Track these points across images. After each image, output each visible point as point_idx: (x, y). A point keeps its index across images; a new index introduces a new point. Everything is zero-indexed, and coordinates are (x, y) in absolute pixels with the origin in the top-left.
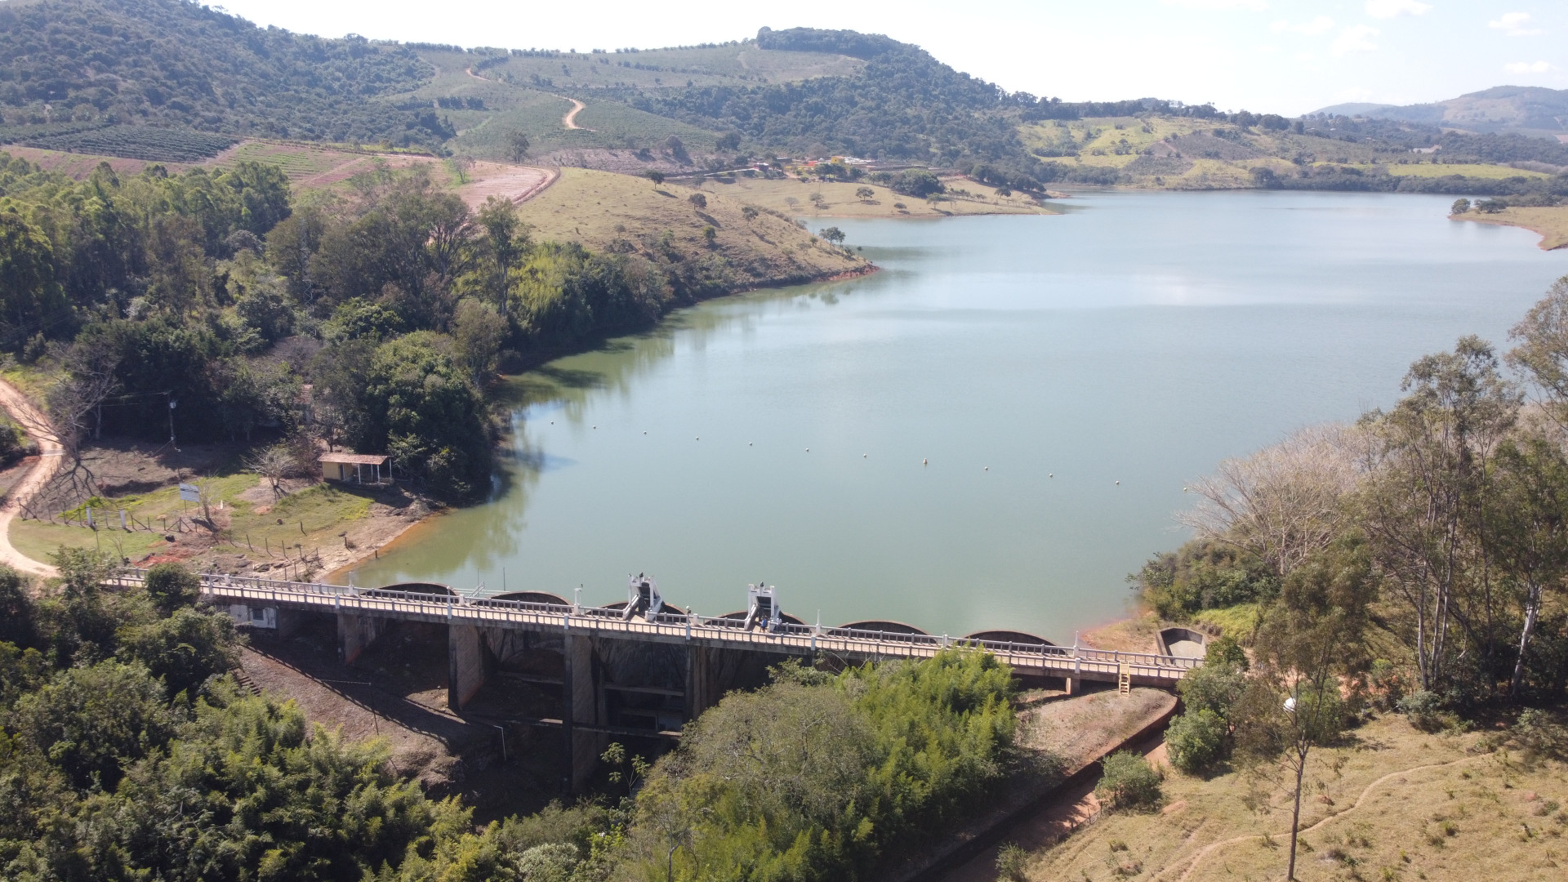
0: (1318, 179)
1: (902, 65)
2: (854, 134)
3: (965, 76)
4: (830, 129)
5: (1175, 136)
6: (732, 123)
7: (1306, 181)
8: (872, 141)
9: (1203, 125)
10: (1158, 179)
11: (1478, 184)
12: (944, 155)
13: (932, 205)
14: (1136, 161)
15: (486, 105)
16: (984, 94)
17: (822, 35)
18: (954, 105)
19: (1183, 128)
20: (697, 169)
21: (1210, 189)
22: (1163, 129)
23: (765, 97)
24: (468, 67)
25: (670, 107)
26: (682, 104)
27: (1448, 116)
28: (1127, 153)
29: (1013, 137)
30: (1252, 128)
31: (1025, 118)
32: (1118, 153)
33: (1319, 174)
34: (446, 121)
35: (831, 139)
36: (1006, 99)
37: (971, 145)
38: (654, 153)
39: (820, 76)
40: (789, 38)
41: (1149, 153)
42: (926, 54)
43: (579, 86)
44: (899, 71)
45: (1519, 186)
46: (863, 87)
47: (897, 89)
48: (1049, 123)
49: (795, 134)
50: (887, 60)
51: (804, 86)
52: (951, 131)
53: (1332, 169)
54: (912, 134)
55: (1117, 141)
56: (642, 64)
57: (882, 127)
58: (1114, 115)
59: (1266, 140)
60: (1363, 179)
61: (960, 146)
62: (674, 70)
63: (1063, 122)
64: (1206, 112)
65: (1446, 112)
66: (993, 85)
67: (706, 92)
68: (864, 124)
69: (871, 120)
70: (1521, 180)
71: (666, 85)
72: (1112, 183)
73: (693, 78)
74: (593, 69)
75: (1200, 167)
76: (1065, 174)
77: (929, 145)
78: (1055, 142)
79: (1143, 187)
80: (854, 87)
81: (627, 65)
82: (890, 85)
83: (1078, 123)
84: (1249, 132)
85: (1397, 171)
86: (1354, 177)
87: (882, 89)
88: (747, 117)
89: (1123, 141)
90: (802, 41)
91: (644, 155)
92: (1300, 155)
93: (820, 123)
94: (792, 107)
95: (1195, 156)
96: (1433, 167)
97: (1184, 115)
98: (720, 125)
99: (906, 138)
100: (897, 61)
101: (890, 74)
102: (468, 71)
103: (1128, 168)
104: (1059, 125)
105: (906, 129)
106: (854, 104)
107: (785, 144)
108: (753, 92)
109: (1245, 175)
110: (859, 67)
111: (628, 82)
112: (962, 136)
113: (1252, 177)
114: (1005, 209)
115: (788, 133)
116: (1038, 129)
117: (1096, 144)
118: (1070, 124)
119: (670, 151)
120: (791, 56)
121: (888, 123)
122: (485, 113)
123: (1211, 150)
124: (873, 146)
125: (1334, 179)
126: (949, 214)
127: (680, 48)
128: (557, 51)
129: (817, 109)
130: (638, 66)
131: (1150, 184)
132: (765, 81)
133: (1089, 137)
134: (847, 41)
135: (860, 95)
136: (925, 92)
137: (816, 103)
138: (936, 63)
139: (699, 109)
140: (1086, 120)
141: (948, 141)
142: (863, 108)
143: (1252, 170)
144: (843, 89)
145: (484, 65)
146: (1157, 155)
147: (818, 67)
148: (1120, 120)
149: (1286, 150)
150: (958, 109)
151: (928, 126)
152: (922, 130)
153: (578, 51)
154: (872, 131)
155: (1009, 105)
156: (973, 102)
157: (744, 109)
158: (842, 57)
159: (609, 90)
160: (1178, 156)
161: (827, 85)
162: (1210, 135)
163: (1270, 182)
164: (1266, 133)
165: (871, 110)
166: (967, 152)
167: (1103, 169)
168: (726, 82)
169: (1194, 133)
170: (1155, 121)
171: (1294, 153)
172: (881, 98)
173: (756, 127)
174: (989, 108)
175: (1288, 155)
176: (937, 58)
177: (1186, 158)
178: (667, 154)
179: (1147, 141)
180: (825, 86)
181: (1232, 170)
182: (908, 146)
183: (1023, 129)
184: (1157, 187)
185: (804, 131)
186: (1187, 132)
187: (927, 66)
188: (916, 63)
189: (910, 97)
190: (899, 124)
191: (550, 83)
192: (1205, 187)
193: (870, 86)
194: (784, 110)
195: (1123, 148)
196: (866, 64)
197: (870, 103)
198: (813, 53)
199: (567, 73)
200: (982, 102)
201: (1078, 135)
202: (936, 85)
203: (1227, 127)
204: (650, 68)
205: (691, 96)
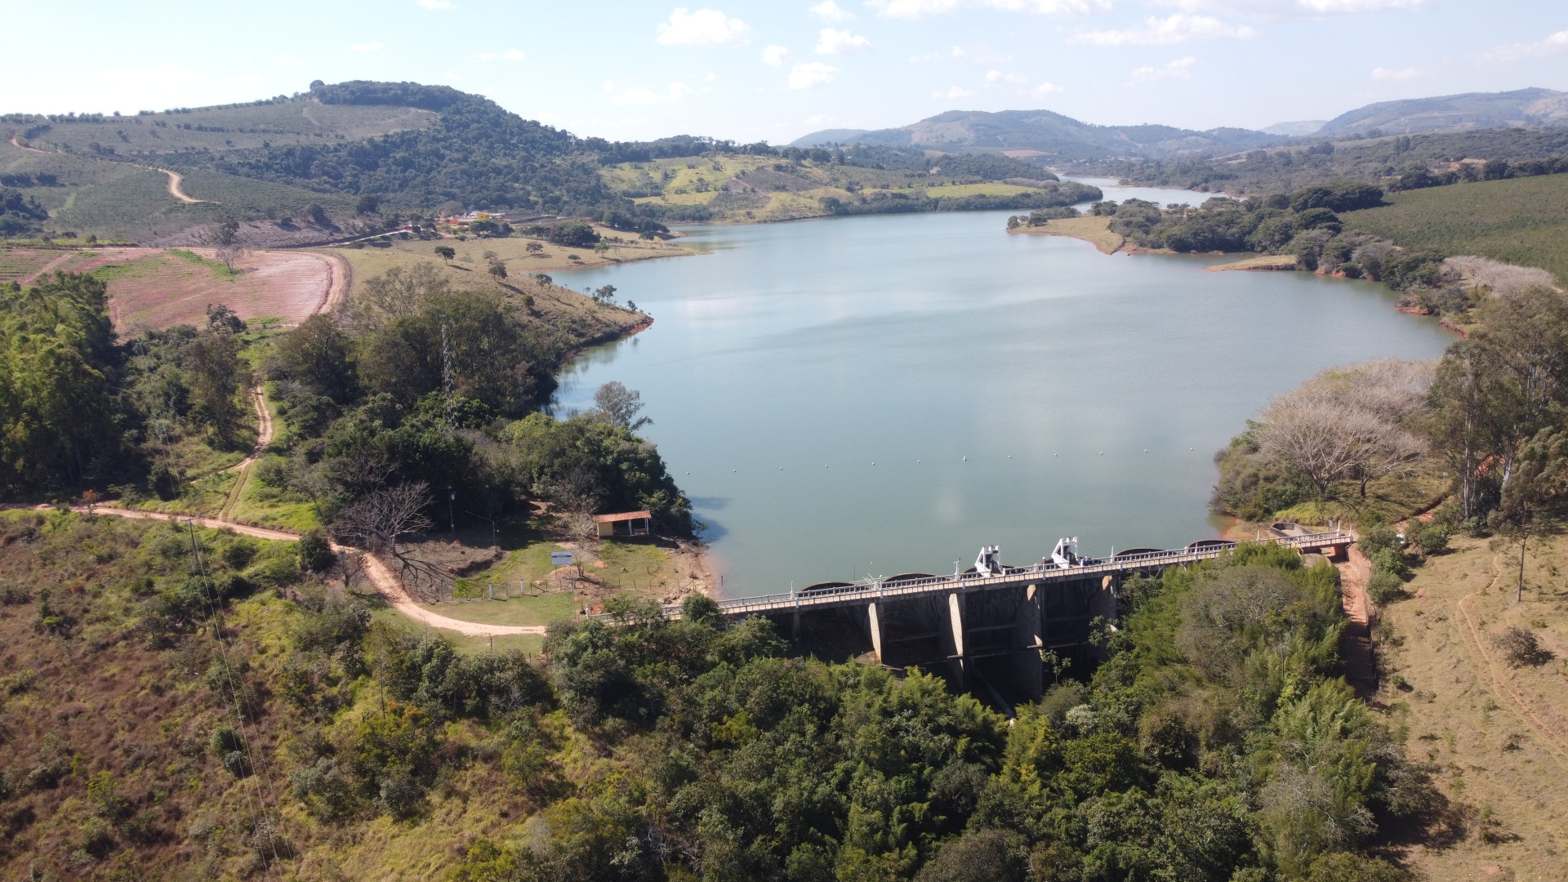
0: (875, 205)
1: (475, 116)
2: (452, 187)
3: (536, 124)
4: (426, 183)
5: (743, 173)
6: (325, 182)
7: (867, 207)
8: (472, 192)
9: (761, 160)
10: (749, 213)
11: (997, 201)
12: (545, 202)
13: (600, 254)
14: (717, 198)
15: (60, 180)
16: (557, 141)
17: (388, 87)
18: (533, 152)
19: (750, 164)
20: (347, 236)
21: (792, 219)
22: (731, 167)
23: (350, 154)
24: (11, 138)
25: (259, 169)
26: (268, 167)
27: (916, 139)
28: (707, 190)
29: (599, 180)
30: (803, 162)
31: (604, 162)
32: (699, 191)
33: (875, 200)
34: (32, 202)
35: (430, 193)
36: (579, 143)
37: (568, 191)
38: (297, 222)
39: (399, 130)
40: (353, 93)
41: (726, 189)
42: (493, 103)
43: (146, 153)
44: (473, 121)
45: (1027, 200)
46: (445, 139)
47: (476, 139)
48: (626, 165)
49: (394, 191)
50: (458, 112)
51: (385, 141)
52: (545, 179)
53: (885, 195)
54: (509, 184)
55: (695, 180)
56: (204, 125)
57: (476, 178)
58: (682, 155)
59: (818, 172)
60: (910, 202)
61: (557, 193)
62: (241, 131)
63: (639, 165)
64: (761, 149)
65: (913, 135)
66: (564, 132)
67: (290, 153)
68: (458, 176)
69: (463, 172)
70: (1027, 196)
71: (239, 147)
72: (708, 219)
73: (267, 137)
74: (153, 133)
75: (776, 200)
76: (663, 214)
77: (529, 193)
78: (638, 184)
79: (737, 221)
80: (435, 139)
81: (188, 127)
82: (470, 136)
83: (652, 164)
84: (802, 166)
85: (933, 193)
86: (903, 201)
87: (463, 140)
88: (339, 176)
89: (700, 180)
90: (363, 95)
91: (286, 224)
92: (851, 183)
93: (414, 178)
94: (380, 163)
95: (767, 189)
96: (954, 187)
97: (743, 153)
98: (316, 186)
99: (503, 188)
100: (469, 112)
101: (467, 126)
102: (14, 142)
103: (713, 203)
104: (636, 168)
105: (501, 179)
106: (442, 157)
107: (388, 201)
108: (336, 150)
109: (816, 204)
110: (433, 119)
111: (199, 145)
112: (555, 182)
113: (822, 206)
114: (662, 252)
115: (387, 190)
116: (617, 172)
117: (676, 183)
118: (646, 165)
119: (311, 219)
120: (360, 111)
121: (481, 174)
122: (63, 190)
123: (777, 183)
124: (474, 197)
125: (888, 203)
126: (618, 261)
127: (235, 105)
128: (100, 115)
129: (407, 164)
130: (200, 128)
131: (743, 218)
132: (343, 137)
133: (666, 177)
134: (414, 94)
135: (444, 147)
136: (504, 141)
137: (404, 158)
138: (504, 112)
139: (288, 170)
140: (659, 161)
141: (546, 189)
142: (451, 161)
143: (821, 200)
144: (427, 143)
145: (30, 135)
146: (734, 191)
147: (392, 120)
148: (693, 159)
149: (836, 180)
150: (539, 156)
151: (521, 175)
152: (517, 179)
153: (123, 113)
154: (469, 183)
155: (584, 150)
156: (550, 150)
157: (333, 168)
158: (413, 110)
159: (181, 155)
160: (753, 191)
161: (410, 139)
162: (771, 169)
163: (837, 210)
164: (816, 166)
165: (459, 161)
166: (565, 198)
167: (696, 207)
168: (304, 141)
169: (758, 169)
170: (721, 159)
171: (844, 181)
172: (465, 150)
173: (351, 185)
174: (566, 154)
175: (839, 184)
176: (504, 107)
177: (761, 193)
178: (309, 222)
179: (721, 179)
180: (408, 141)
181: (803, 201)
182: (508, 196)
183: (605, 173)
184: (750, 221)
185: (402, 187)
186: (751, 168)
187: (499, 116)
188: (488, 114)
189: (491, 147)
190: (493, 175)
191: (112, 151)
192: (788, 217)
193: (451, 138)
194: (373, 166)
195: (702, 186)
196: (439, 116)
197: (456, 155)
198: (383, 107)
199: (125, 139)
200: (558, 148)
201: (657, 176)
202: (512, 134)
203: (783, 162)
204: (213, 130)
205: (275, 158)
